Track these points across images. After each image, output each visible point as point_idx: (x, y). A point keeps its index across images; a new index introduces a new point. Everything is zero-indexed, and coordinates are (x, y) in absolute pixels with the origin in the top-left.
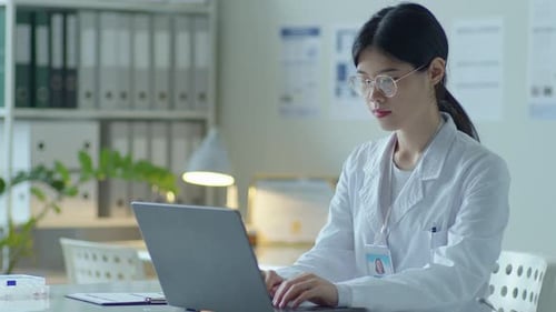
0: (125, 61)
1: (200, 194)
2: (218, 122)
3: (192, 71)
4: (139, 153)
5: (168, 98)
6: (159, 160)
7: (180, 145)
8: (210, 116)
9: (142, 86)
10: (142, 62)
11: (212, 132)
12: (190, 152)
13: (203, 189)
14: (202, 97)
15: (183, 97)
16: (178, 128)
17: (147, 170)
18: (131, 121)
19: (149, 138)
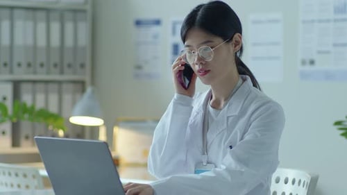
0: (30, 41)
1: (81, 131)
2: (93, 83)
3: (75, 48)
4: (40, 104)
5: (59, 66)
6: (53, 109)
7: (67, 98)
8: (87, 79)
9: (41, 58)
10: (42, 42)
11: (89, 90)
12: (74, 103)
13: (83, 127)
14: (82, 66)
15: (69, 66)
16: (65, 86)
17: (45, 115)
18: (34, 82)
19: (47, 92)
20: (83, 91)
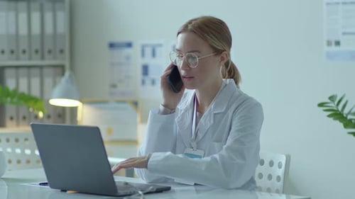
0: (12, 30)
1: (61, 112)
2: (72, 68)
3: (55, 35)
4: (23, 88)
5: (41, 53)
6: (35, 92)
7: (48, 81)
8: (67, 63)
9: (24, 45)
10: (23, 31)
11: (67, 74)
12: (55, 84)
13: (64, 109)
14: (62, 51)
15: (50, 52)
16: (46, 71)
17: (27, 99)
18: (17, 67)
19: (29, 77)
20: (63, 74)
